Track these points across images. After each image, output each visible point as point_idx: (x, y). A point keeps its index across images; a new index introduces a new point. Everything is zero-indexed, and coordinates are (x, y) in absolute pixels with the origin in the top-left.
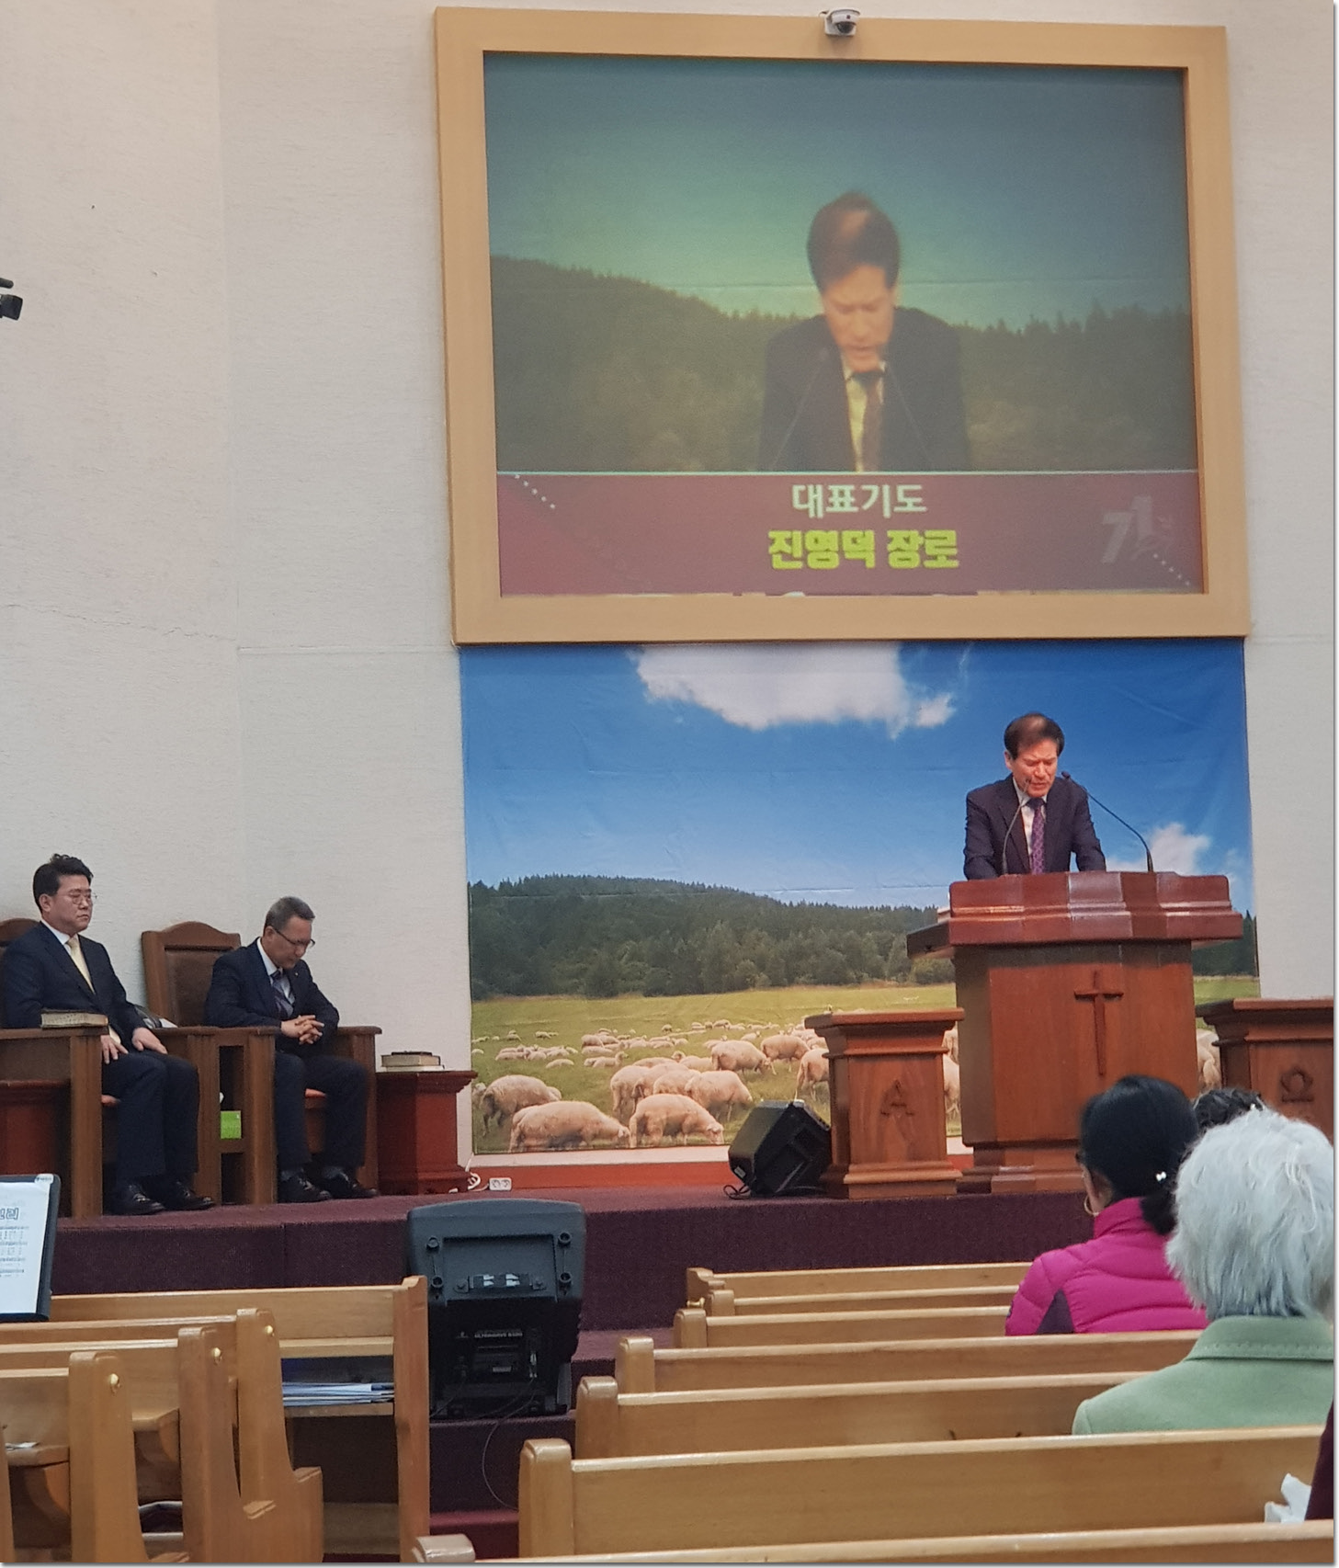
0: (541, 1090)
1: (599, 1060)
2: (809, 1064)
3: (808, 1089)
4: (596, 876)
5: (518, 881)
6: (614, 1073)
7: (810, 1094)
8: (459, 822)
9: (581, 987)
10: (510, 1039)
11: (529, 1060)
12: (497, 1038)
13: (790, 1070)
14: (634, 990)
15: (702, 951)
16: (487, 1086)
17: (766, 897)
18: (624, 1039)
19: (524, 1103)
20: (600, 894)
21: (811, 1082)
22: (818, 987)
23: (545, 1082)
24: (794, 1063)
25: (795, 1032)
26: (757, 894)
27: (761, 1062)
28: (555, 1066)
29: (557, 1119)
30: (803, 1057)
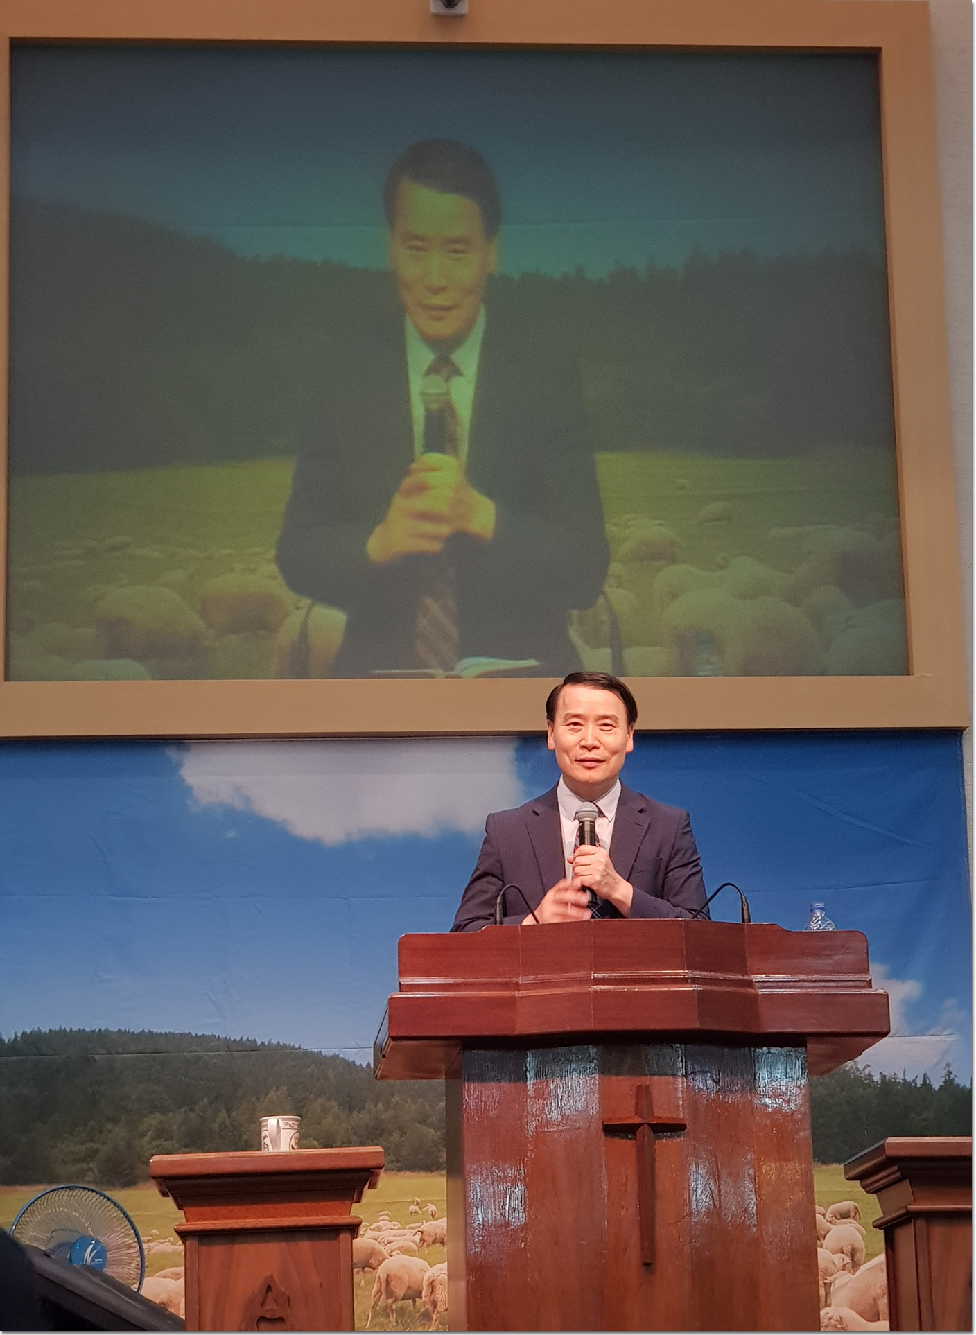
2: (388, 1275)
3: (386, 1311)
4: (117, 1030)
5: (13, 1037)
7: (389, 1316)
13: (363, 1284)
17: (335, 1057)
20: (118, 1053)
21: (390, 1301)
22: (402, 1173)
24: (367, 1275)
26: (324, 1052)
30: (380, 1267)
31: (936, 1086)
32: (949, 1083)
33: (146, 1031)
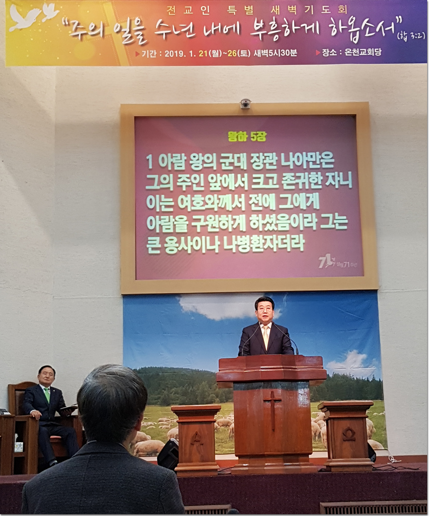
0: (145, 436)
1: (164, 426)
2: (233, 428)
3: (232, 437)
4: (164, 367)
5: (139, 369)
6: (169, 431)
8: (121, 351)
9: (159, 403)
13: (226, 430)
14: (176, 403)
15: (198, 391)
18: (171, 419)
19: (139, 441)
20: (165, 373)
21: (233, 434)
23: (146, 434)
24: (227, 428)
27: (218, 428)
28: (150, 428)
29: (150, 446)
30: (231, 426)
31: (370, 381)
32: (374, 380)
33: (172, 367)
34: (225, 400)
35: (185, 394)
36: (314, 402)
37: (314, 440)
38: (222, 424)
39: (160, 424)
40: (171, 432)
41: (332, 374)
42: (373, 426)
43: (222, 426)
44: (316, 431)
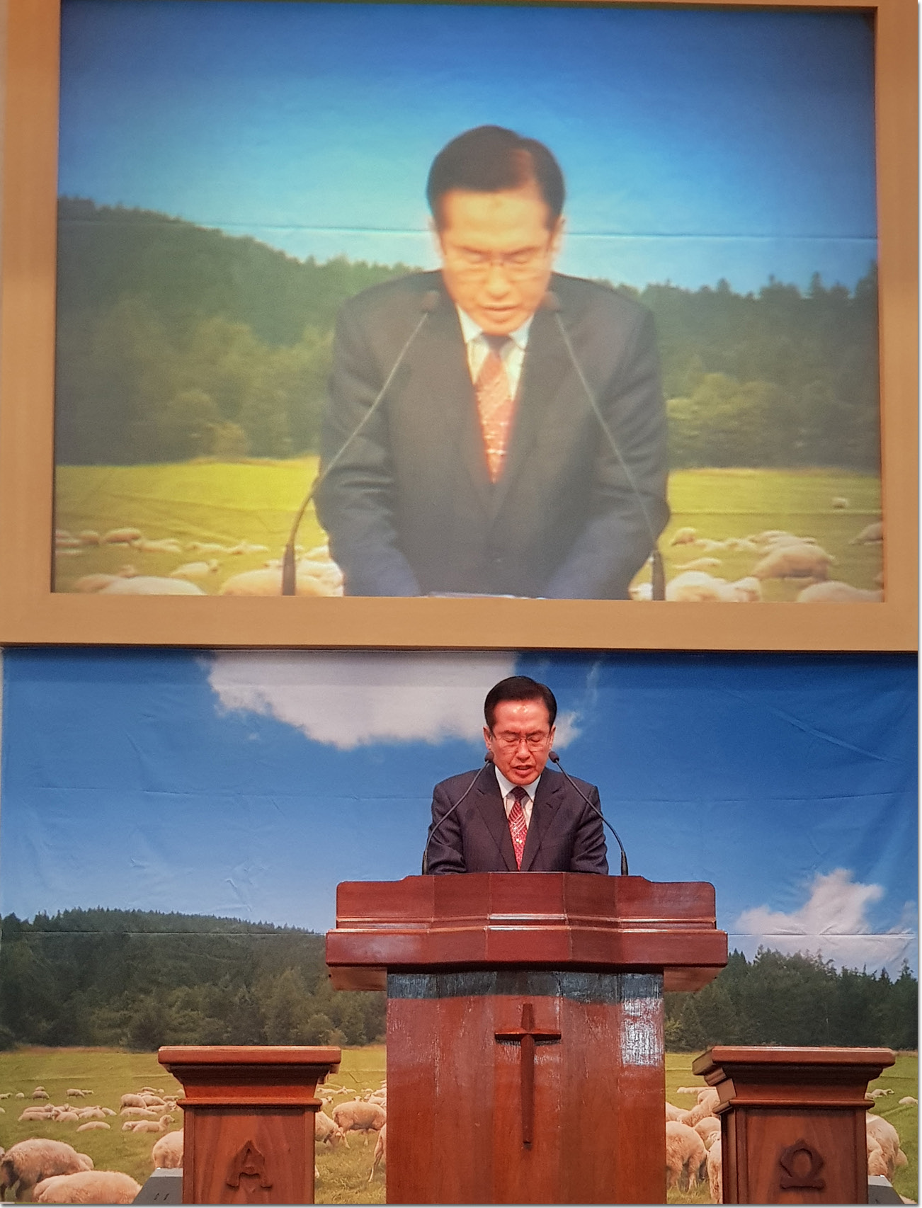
0: (69, 1157)
1: (139, 1124)
5: (56, 915)
6: (158, 1140)
9: (123, 1038)
10: (40, 1097)
11: (58, 1121)
12: (22, 1095)
13: (366, 1143)
15: (269, 1001)
16: (6, 1151)
18: (168, 1100)
19: (49, 1172)
20: (151, 932)
23: (75, 1147)
25: (373, 1099)
27: (332, 1132)
28: (90, 1129)
30: (382, 1129)
31: (894, 978)
32: (905, 976)
33: (175, 912)
34: (366, 1035)
35: (219, 1009)
36: (683, 1050)
37: (680, 1187)
38: (351, 1122)
39: (126, 1115)
40: (167, 1143)
41: (757, 953)
42: (899, 1144)
43: (352, 1128)
44: (691, 1157)
